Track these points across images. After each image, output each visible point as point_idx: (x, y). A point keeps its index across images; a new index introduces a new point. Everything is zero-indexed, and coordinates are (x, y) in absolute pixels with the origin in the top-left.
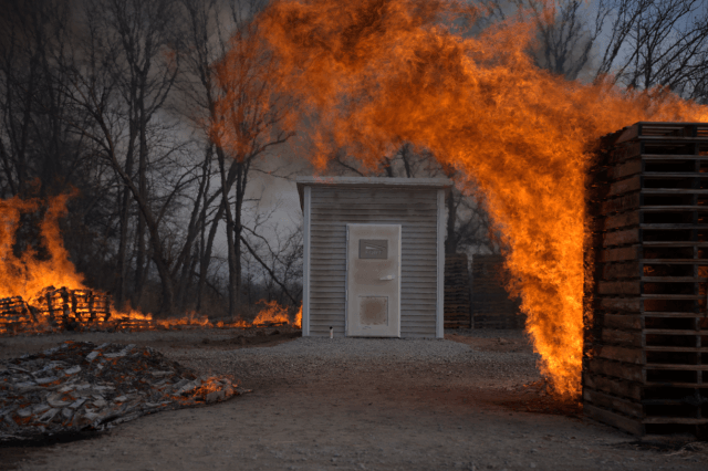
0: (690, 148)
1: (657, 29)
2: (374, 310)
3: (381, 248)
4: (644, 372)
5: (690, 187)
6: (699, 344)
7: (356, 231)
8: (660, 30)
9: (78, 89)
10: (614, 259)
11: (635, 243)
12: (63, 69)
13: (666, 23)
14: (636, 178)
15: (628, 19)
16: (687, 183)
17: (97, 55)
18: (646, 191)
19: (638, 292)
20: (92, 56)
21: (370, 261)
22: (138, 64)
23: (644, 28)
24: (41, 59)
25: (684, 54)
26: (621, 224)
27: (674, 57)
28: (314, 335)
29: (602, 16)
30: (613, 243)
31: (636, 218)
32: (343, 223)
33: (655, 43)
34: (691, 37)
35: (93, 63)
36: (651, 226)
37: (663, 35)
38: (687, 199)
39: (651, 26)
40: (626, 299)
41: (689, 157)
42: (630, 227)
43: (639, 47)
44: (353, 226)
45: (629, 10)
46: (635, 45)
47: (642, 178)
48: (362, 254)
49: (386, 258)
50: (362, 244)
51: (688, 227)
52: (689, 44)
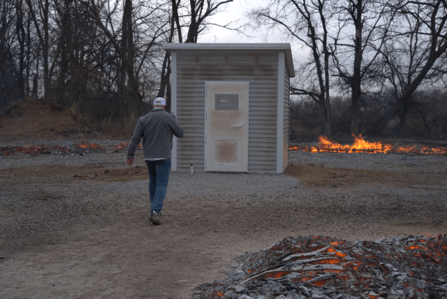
2: (226, 151)
3: (232, 101)
7: (213, 88)
21: (223, 111)
28: (180, 170)
32: (202, 81)
44: (210, 84)
48: (219, 106)
49: (237, 109)
50: (218, 97)
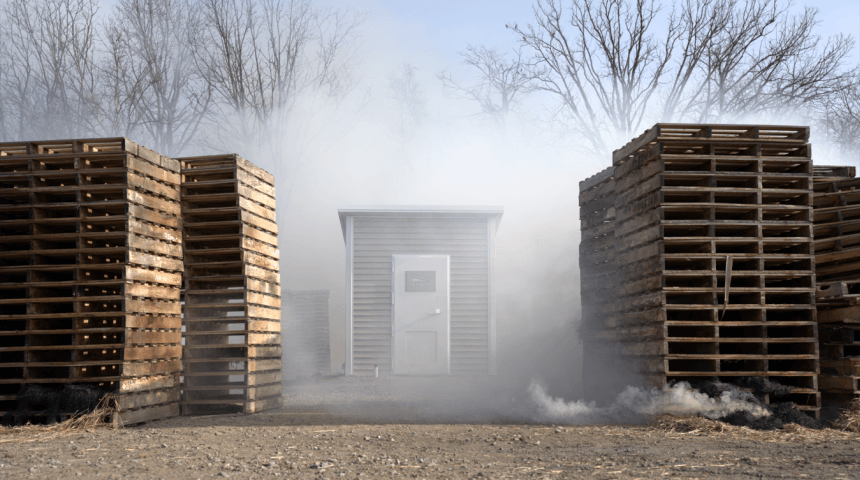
0: (707, 149)
1: (729, 55)
3: (428, 280)
4: (666, 362)
5: (707, 186)
6: (717, 334)
8: (732, 57)
9: (100, 123)
10: (641, 258)
11: (658, 239)
12: (85, 101)
13: (737, 49)
14: (657, 178)
15: (699, 43)
16: (705, 182)
17: (122, 87)
18: (665, 189)
19: (660, 286)
20: (116, 87)
21: (416, 294)
22: (167, 96)
23: (715, 54)
24: (59, 92)
25: (758, 81)
26: (645, 224)
27: (749, 84)
28: (358, 373)
29: (671, 40)
30: (640, 243)
31: (657, 214)
32: (388, 254)
33: (727, 71)
34: (766, 63)
35: (117, 95)
36: (671, 223)
37: (736, 60)
38: (705, 197)
39: (723, 50)
40: (650, 295)
41: (705, 157)
42: (653, 225)
43: (710, 74)
44: (398, 258)
45: (699, 34)
46: (707, 72)
47: (662, 177)
48: (408, 287)
49: (434, 290)
50: (408, 276)
51: (705, 223)
52: (763, 70)
